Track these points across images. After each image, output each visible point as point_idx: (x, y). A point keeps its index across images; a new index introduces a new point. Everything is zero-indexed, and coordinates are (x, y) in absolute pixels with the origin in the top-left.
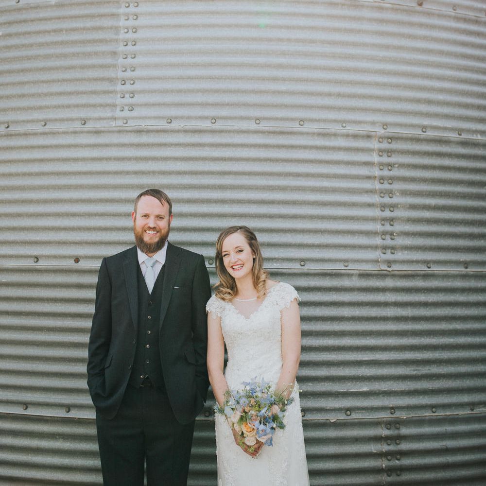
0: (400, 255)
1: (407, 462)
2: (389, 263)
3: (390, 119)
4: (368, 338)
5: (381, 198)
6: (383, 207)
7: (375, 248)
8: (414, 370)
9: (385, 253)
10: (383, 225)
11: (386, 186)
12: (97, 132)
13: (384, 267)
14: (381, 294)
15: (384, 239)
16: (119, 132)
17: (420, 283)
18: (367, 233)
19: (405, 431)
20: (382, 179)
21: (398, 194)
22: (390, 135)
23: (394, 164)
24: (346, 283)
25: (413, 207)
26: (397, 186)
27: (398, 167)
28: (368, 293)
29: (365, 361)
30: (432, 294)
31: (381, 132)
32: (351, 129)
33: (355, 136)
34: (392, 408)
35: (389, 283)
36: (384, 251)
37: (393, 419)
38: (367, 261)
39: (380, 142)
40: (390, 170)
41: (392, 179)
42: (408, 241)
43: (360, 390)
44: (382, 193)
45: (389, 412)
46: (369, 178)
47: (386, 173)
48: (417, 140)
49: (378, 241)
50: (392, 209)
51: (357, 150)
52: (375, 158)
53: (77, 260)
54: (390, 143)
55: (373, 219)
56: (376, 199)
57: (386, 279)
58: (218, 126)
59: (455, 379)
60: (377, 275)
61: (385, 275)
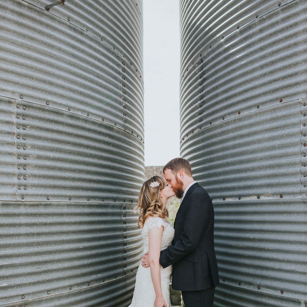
0: (30, 191)
2: (23, 196)
4: (7, 249)
5: (18, 149)
6: (19, 156)
7: (13, 185)
8: (37, 268)
9: (20, 189)
10: (19, 169)
11: (21, 141)
13: (19, 199)
14: (17, 218)
15: (19, 179)
17: (42, 210)
18: (8, 174)
20: (18, 136)
21: (29, 147)
22: (25, 103)
23: (27, 125)
25: (39, 157)
26: (29, 141)
27: (30, 128)
28: (7, 218)
29: (5, 265)
30: (49, 217)
31: (19, 100)
34: (23, 295)
35: (22, 210)
36: (19, 187)
37: (23, 302)
38: (7, 195)
39: (18, 108)
40: (25, 129)
41: (25, 136)
42: (36, 181)
43: (2, 286)
44: (19, 146)
45: (20, 297)
46: (9, 133)
47: (21, 131)
48: (43, 110)
49: (15, 180)
50: (25, 158)
52: (14, 119)
54: (25, 109)
55: (12, 164)
56: (14, 150)
57: (21, 207)
59: (61, 271)
60: (14, 205)
61: (20, 205)
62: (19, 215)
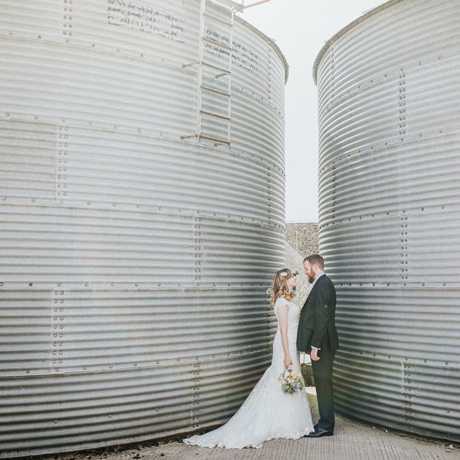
0: (203, 280)
1: (202, 382)
2: (198, 284)
3: (201, 208)
4: (188, 323)
5: (196, 250)
6: (196, 255)
7: (192, 276)
8: (207, 338)
9: (196, 279)
10: (196, 264)
11: (198, 244)
12: (44, 207)
13: (196, 286)
14: (194, 300)
15: (196, 272)
16: (58, 208)
17: (210, 294)
18: (189, 269)
19: (202, 367)
20: (196, 240)
21: (203, 248)
22: (201, 216)
23: (201, 232)
24: (179, 295)
25: (209, 255)
26: (203, 244)
27: (203, 234)
28: (188, 300)
29: (187, 334)
30: (215, 300)
31: (197, 215)
32: (183, 213)
33: (185, 217)
34: (197, 357)
35: (197, 294)
37: (197, 362)
38: (189, 283)
39: (196, 220)
40: (200, 235)
41: (200, 240)
42: (207, 273)
43: (184, 349)
44: (196, 248)
45: (195, 358)
46: (190, 239)
47: (198, 237)
48: (211, 219)
49: (193, 273)
50: (200, 256)
51: (186, 224)
52: (193, 229)
53: (31, 284)
54: (200, 221)
55: (192, 261)
56: (193, 251)
57: (197, 292)
58: (117, 208)
60: (193, 290)
61: (196, 290)
62: (196, 298)
